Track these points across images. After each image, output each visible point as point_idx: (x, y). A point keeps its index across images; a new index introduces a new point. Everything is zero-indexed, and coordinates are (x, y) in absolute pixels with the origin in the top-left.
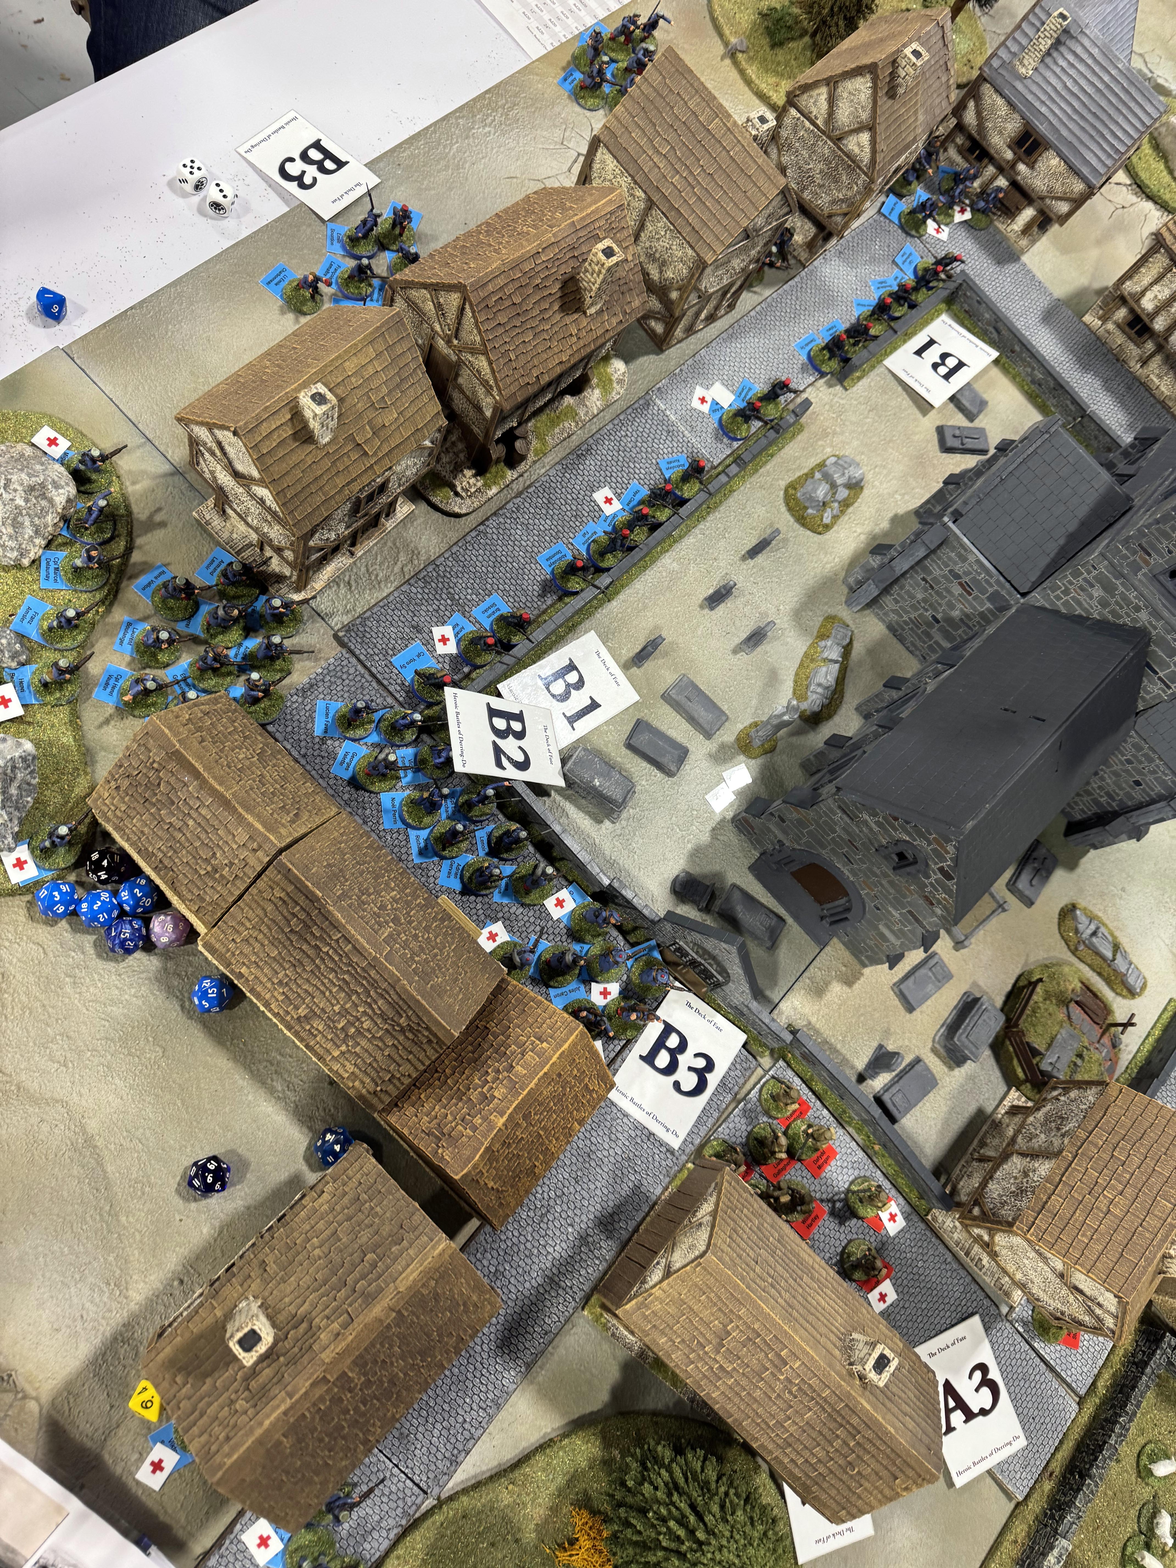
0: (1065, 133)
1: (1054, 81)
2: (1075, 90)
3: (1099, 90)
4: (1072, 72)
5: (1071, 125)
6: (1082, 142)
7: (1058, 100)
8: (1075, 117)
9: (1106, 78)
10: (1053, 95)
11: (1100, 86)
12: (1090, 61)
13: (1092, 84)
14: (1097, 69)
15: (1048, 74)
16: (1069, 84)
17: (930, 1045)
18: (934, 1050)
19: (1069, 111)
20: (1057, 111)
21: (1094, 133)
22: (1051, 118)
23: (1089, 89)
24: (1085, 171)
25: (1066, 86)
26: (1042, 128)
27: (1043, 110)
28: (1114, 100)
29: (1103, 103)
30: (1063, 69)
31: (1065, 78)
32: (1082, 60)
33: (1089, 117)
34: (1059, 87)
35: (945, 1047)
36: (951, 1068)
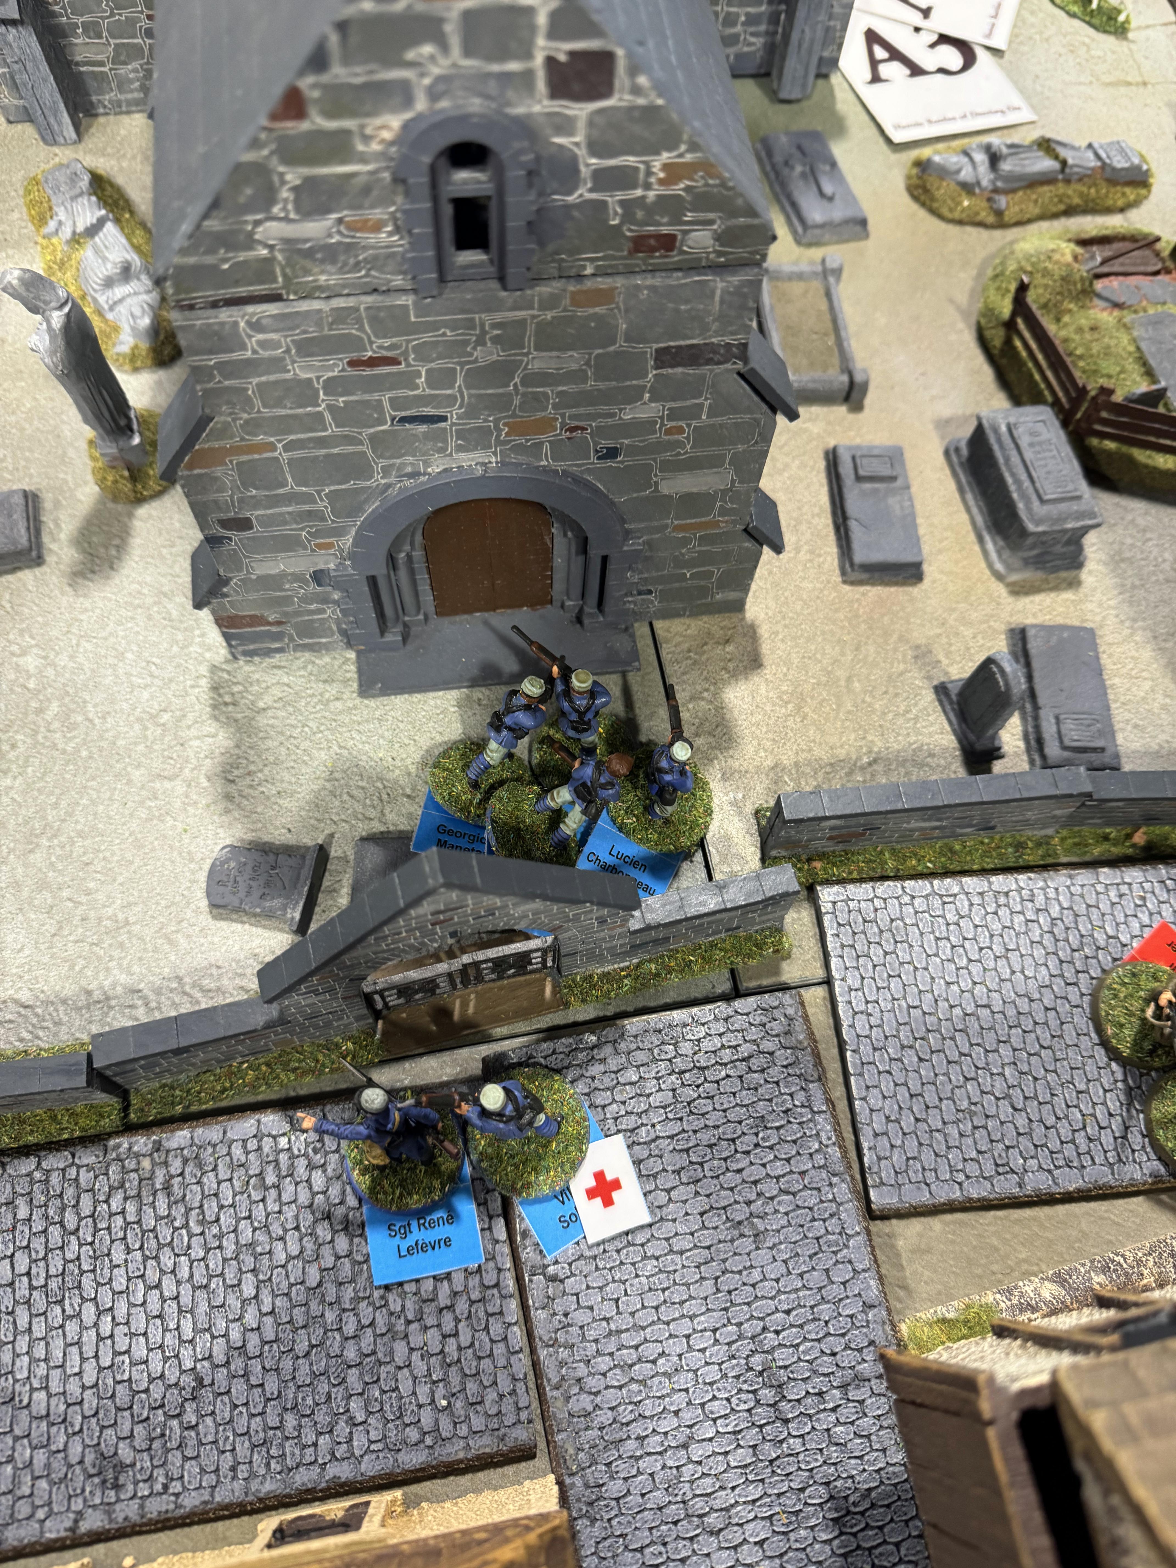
17: (1001, 590)
18: (1018, 590)
35: (1027, 563)
36: (1074, 584)
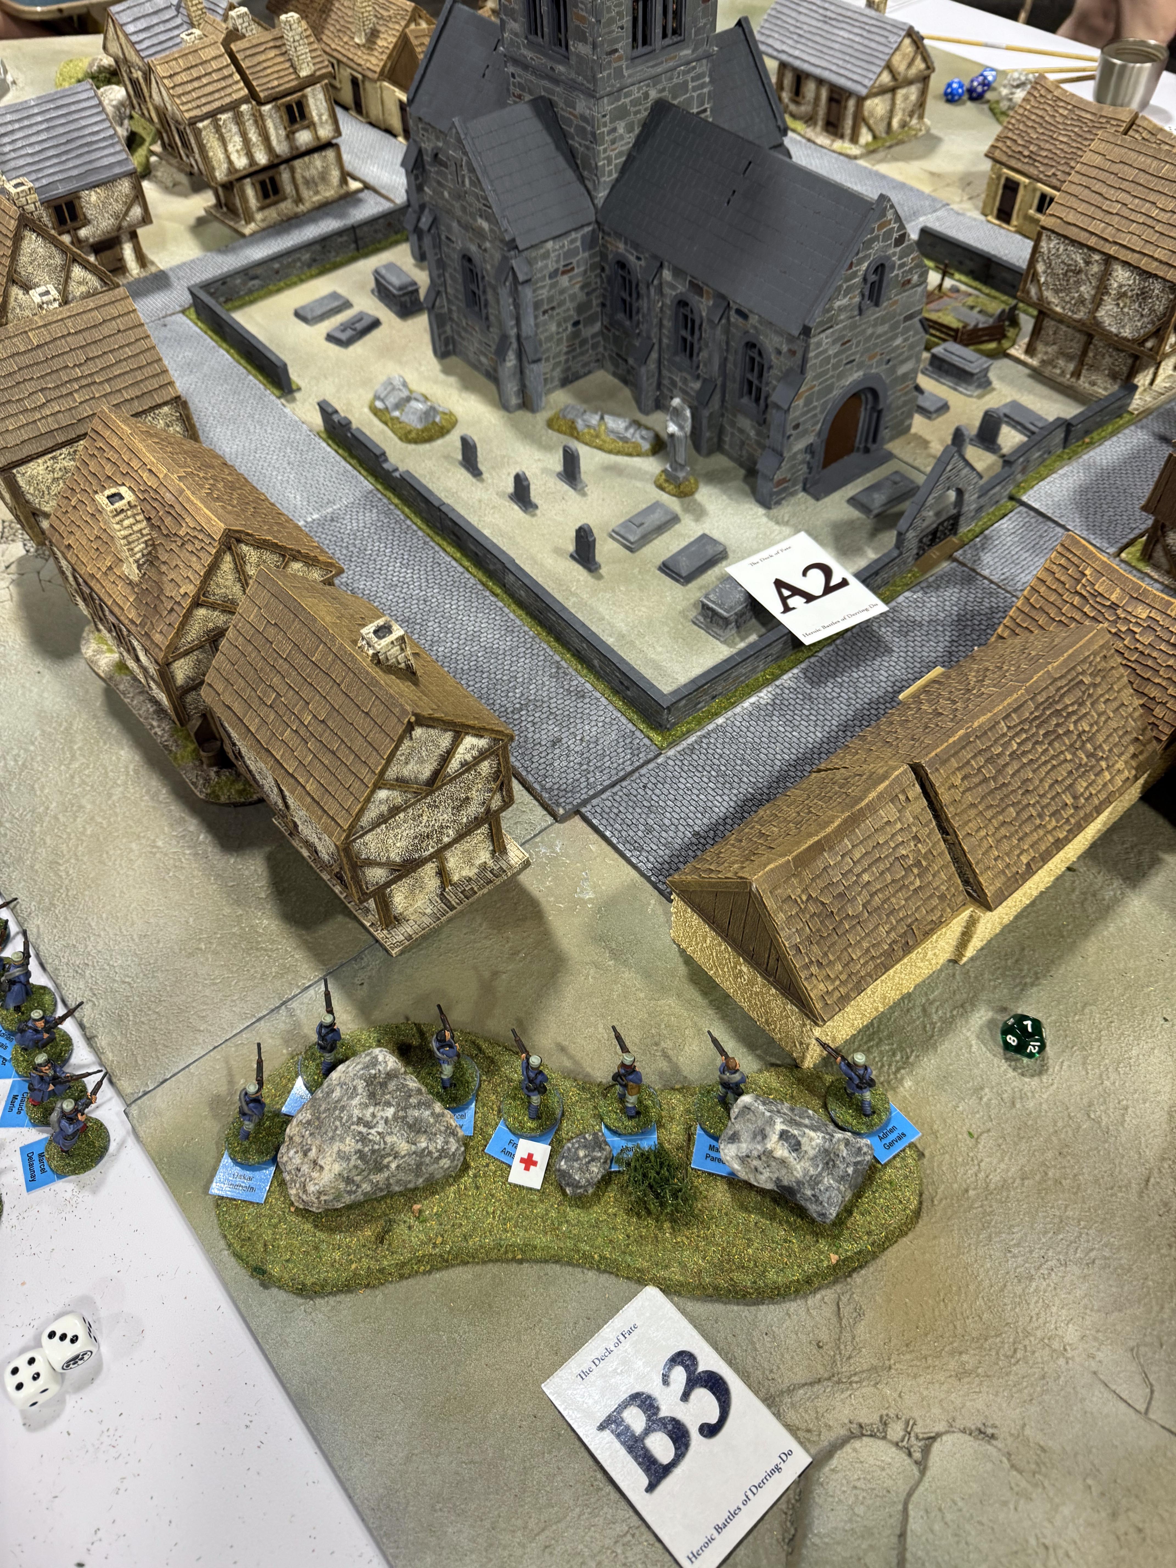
0: (75, 172)
1: (21, 162)
2: (37, 148)
3: (47, 129)
4: (19, 144)
5: (70, 164)
6: (90, 162)
7: (41, 166)
8: (64, 158)
9: (39, 119)
10: (34, 168)
11: (44, 126)
12: (17, 126)
13: (38, 132)
14: (26, 123)
15: (12, 164)
16: (30, 150)
17: (974, 399)
18: (980, 397)
19: (56, 161)
20: (51, 171)
21: (86, 149)
22: (56, 178)
23: (43, 136)
24: (117, 170)
25: (32, 154)
26: (61, 190)
27: (44, 182)
28: (63, 121)
29: (62, 130)
30: (14, 150)
31: (23, 152)
32: (12, 132)
33: (69, 147)
34: (30, 160)
35: (977, 387)
36: (993, 389)
